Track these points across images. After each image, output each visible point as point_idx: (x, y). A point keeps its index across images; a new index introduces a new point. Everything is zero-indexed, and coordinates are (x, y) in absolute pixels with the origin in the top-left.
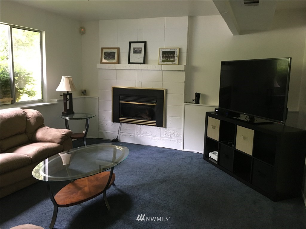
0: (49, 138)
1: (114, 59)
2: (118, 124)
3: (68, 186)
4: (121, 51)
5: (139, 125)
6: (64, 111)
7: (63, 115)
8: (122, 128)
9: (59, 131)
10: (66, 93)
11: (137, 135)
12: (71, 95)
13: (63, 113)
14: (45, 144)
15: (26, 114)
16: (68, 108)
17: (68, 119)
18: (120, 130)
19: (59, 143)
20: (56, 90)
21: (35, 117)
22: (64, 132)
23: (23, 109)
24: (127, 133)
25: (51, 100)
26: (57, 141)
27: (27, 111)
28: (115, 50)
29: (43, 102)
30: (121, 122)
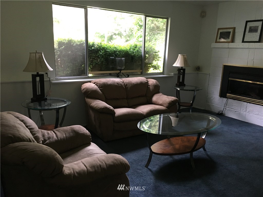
0: (161, 102)
1: (229, 38)
2: (225, 100)
3: (165, 140)
4: (236, 31)
5: (246, 103)
6: (178, 83)
7: (176, 86)
8: (228, 103)
9: (168, 98)
10: (181, 68)
11: (243, 112)
12: (184, 70)
13: (176, 84)
14: (156, 106)
15: (148, 82)
16: (181, 81)
17: (179, 90)
18: (226, 105)
19: (166, 107)
20: (173, 65)
21: (153, 85)
22: (172, 99)
23: (147, 78)
24: (233, 109)
25: (170, 73)
26: (165, 105)
27: (149, 80)
28: (231, 29)
29: (164, 75)
30: (228, 98)
